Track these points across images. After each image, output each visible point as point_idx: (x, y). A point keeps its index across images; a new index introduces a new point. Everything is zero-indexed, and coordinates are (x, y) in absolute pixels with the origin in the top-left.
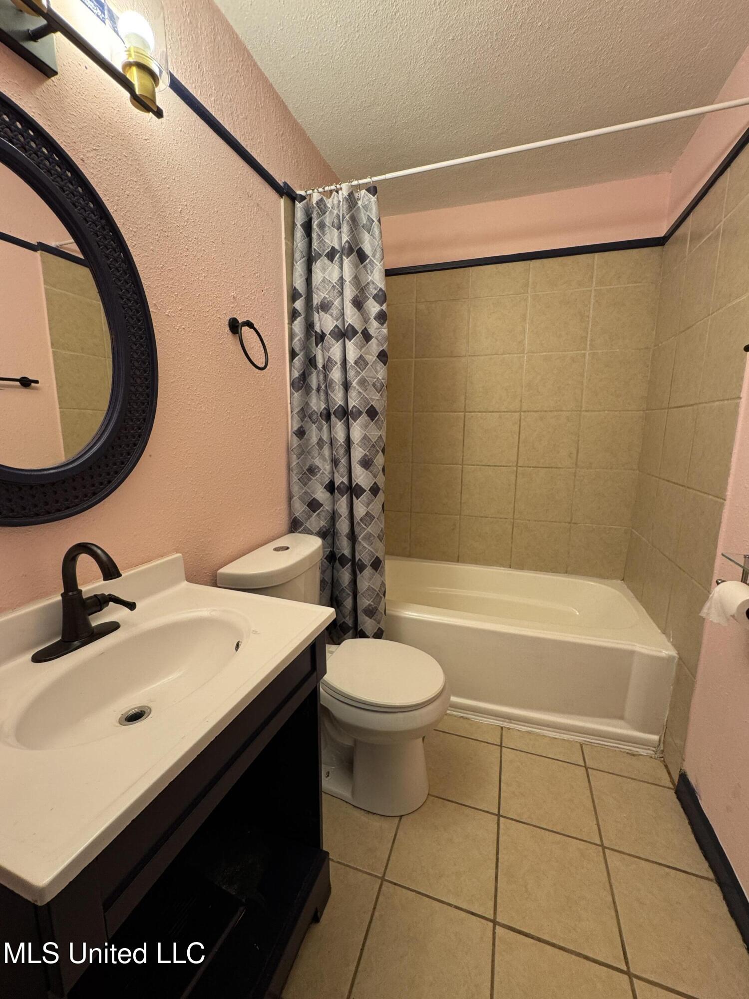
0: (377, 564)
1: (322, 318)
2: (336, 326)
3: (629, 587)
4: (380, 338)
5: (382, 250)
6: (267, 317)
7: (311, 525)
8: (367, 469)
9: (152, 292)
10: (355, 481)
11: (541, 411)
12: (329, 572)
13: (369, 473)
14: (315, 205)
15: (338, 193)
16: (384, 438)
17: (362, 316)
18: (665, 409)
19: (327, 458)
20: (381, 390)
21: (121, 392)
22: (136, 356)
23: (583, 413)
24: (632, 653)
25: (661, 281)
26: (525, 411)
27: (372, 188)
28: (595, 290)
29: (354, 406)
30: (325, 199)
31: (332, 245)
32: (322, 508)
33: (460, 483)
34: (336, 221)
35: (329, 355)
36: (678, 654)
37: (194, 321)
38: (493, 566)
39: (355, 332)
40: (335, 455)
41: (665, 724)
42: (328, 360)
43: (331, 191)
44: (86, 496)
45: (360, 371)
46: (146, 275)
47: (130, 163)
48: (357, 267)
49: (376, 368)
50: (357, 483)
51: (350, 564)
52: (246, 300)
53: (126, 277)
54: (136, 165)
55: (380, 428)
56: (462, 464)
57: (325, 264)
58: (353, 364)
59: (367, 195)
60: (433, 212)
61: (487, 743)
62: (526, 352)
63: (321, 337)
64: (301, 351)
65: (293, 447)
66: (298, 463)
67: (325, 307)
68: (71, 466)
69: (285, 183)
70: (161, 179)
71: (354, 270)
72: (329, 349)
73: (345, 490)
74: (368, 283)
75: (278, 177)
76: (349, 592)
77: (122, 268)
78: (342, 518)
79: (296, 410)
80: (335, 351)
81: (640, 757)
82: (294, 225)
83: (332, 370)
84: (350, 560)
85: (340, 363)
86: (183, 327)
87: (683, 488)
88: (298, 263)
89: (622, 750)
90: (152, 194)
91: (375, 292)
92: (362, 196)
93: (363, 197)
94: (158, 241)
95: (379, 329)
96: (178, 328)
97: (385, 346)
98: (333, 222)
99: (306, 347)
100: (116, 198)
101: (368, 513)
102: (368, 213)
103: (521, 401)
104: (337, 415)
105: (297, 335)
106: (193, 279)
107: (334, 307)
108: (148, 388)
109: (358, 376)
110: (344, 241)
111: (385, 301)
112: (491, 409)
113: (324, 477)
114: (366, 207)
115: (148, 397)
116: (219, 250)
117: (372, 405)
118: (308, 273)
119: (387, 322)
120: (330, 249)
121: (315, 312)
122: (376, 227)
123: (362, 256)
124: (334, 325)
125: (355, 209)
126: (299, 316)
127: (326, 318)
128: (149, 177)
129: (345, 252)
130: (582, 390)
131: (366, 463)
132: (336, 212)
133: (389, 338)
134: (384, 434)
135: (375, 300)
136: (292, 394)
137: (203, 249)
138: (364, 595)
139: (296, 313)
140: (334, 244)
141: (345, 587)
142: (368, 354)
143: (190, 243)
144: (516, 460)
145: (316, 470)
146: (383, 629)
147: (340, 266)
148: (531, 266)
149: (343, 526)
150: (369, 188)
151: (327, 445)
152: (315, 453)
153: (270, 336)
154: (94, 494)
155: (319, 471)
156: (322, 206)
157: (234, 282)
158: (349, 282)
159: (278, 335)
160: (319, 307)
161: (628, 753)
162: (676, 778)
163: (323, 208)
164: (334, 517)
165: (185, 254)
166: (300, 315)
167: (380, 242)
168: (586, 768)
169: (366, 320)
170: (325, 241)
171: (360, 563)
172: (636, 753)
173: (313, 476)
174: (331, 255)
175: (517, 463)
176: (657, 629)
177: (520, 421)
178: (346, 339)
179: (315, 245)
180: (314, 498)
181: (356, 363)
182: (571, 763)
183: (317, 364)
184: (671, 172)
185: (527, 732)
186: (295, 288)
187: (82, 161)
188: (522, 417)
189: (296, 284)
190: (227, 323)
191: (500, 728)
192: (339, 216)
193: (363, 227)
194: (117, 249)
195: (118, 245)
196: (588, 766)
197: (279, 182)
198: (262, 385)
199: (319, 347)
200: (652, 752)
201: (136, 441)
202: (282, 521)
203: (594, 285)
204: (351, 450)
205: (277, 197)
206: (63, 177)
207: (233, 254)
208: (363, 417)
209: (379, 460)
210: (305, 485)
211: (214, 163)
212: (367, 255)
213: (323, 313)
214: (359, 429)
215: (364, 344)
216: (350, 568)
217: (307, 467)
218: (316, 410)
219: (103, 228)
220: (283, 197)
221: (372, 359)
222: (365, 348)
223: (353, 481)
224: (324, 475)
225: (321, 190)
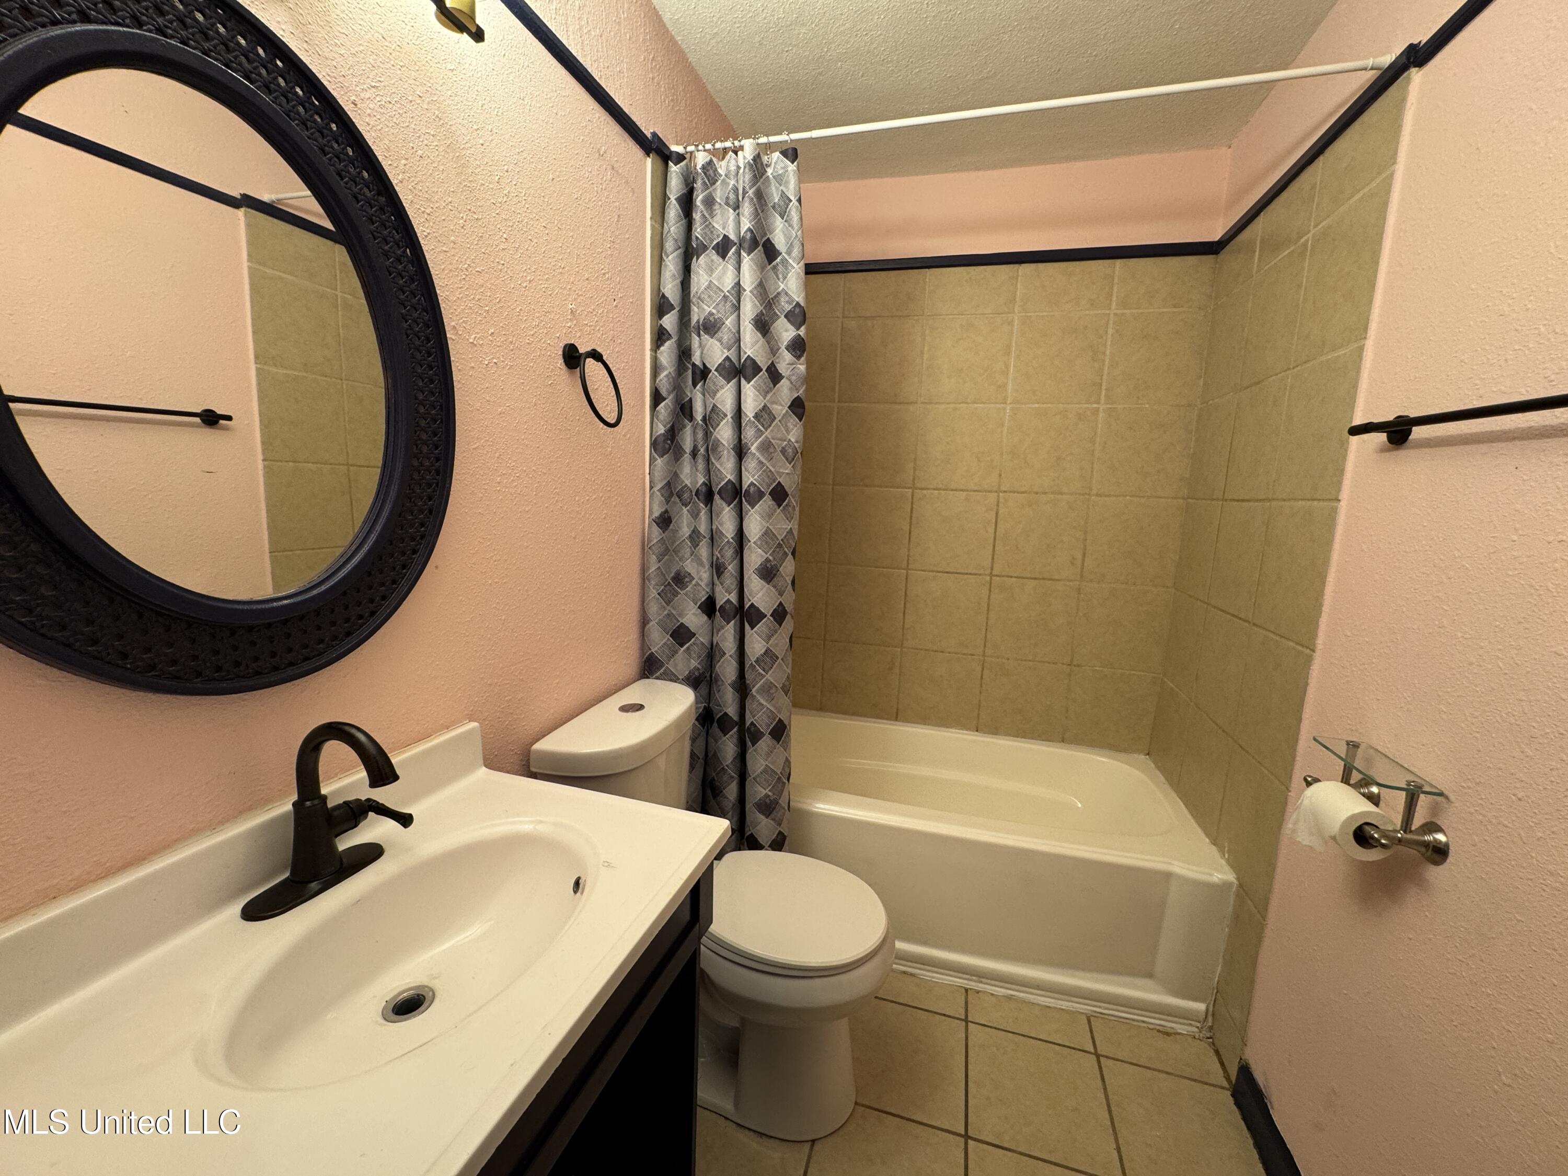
0: (779, 731)
1: (706, 344)
2: (728, 358)
3: (1158, 768)
4: (794, 378)
5: (803, 245)
6: (619, 341)
7: (676, 665)
8: (768, 582)
9: (450, 307)
10: (750, 601)
11: (1030, 493)
12: (701, 742)
13: (772, 588)
14: (700, 171)
15: (737, 155)
16: (795, 533)
17: (768, 344)
18: (1217, 499)
19: (705, 561)
20: (793, 459)
21: (399, 467)
22: (422, 410)
23: (1093, 498)
24: (1167, 876)
25: (1212, 307)
26: (1005, 492)
27: (790, 151)
28: (1115, 314)
29: (752, 484)
30: (715, 163)
31: (724, 232)
32: (693, 640)
33: (903, 597)
34: (732, 196)
35: (714, 401)
36: (1238, 879)
37: (512, 350)
38: (951, 728)
39: (757, 369)
40: (718, 558)
41: (1215, 985)
42: (712, 410)
43: (725, 151)
44: (335, 638)
45: (762, 429)
46: (443, 281)
47: (425, 106)
48: (762, 268)
49: (786, 426)
50: (752, 604)
51: (735, 729)
52: (590, 315)
53: (413, 286)
54: (435, 109)
55: (790, 519)
56: (907, 569)
57: (712, 261)
58: (752, 419)
59: (782, 161)
60: (873, 182)
61: (944, 1015)
62: (1008, 402)
63: (702, 374)
64: (669, 393)
65: (652, 543)
66: (659, 568)
67: (710, 327)
68: (315, 592)
69: (654, 134)
70: (471, 130)
71: (758, 273)
72: (715, 393)
73: (732, 614)
74: (779, 294)
75: (644, 125)
76: (733, 774)
77: (408, 272)
78: (726, 656)
79: (659, 486)
80: (725, 397)
81: (1178, 1037)
82: (665, 198)
83: (718, 425)
84: (736, 723)
85: (732, 415)
86: (495, 361)
87: (1247, 624)
88: (670, 257)
89: (1151, 1026)
90: (458, 154)
91: (788, 308)
92: (774, 161)
93: (775, 163)
94: (462, 227)
95: (793, 364)
96: (486, 363)
97: (801, 392)
98: (727, 198)
99: (677, 387)
100: (403, 162)
101: (767, 652)
102: (781, 188)
103: (1000, 475)
104: (723, 495)
105: (665, 368)
106: (513, 286)
107: (724, 329)
108: (438, 460)
109: (760, 437)
110: (744, 229)
111: (803, 322)
112: (952, 487)
113: (698, 591)
114: (779, 179)
115: (438, 474)
116: (554, 238)
117: (779, 482)
118: (685, 274)
119: (805, 355)
120: (720, 239)
121: (693, 334)
122: (794, 210)
123: (771, 252)
124: (724, 356)
125: (762, 180)
126: (668, 339)
127: (711, 345)
128: (453, 128)
129: (746, 245)
130: (1093, 463)
131: (768, 573)
132: (732, 182)
133: (808, 379)
134: (796, 527)
135: (789, 320)
136: (652, 460)
137: (530, 237)
138: (758, 779)
139: (664, 335)
140: (728, 232)
141: (727, 766)
142: (776, 404)
143: (510, 229)
144: (990, 564)
145: (687, 579)
146: (786, 834)
147: (737, 266)
148: (1020, 274)
149: (727, 670)
150: (786, 150)
151: (705, 540)
152: (686, 551)
153: (623, 369)
154: (348, 634)
155: (691, 581)
156: (711, 172)
157: (574, 289)
158: (751, 292)
159: (634, 367)
160: (701, 327)
161: (1159, 1031)
162: (1233, 1072)
163: (712, 175)
164: (712, 654)
165: (502, 247)
166: (670, 337)
167: (800, 232)
168: (1098, 1056)
169: (774, 351)
170: (713, 227)
171: (752, 729)
172: (1172, 1031)
173: (681, 589)
174: (723, 248)
175: (992, 569)
176: (1203, 836)
177: (998, 505)
178: (743, 380)
179: (698, 231)
180: (682, 623)
181: (757, 416)
182: (1074, 1049)
183: (694, 414)
184: (1230, 147)
185: (1004, 996)
186: (663, 294)
187: (353, 106)
188: (1001, 500)
189: (666, 289)
190: (561, 353)
191: (964, 991)
192: (737, 189)
193: (774, 207)
194: (401, 243)
195: (403, 237)
196: (1099, 1052)
197: (645, 132)
198: (608, 447)
199: (698, 387)
200: (1196, 1030)
201: (416, 545)
202: (630, 661)
203: (1114, 306)
204: (745, 551)
205: (642, 154)
206: (325, 131)
207: (573, 244)
208: (765, 501)
209: (788, 568)
210: (668, 602)
211: (551, 105)
212: (778, 251)
213: (706, 336)
214: (759, 518)
215: (770, 388)
216: (735, 736)
217: (672, 575)
218: (689, 485)
219: (382, 209)
220: (651, 155)
221: (782, 410)
222: (771, 394)
223: (746, 600)
224: (699, 588)
225: (708, 146)
